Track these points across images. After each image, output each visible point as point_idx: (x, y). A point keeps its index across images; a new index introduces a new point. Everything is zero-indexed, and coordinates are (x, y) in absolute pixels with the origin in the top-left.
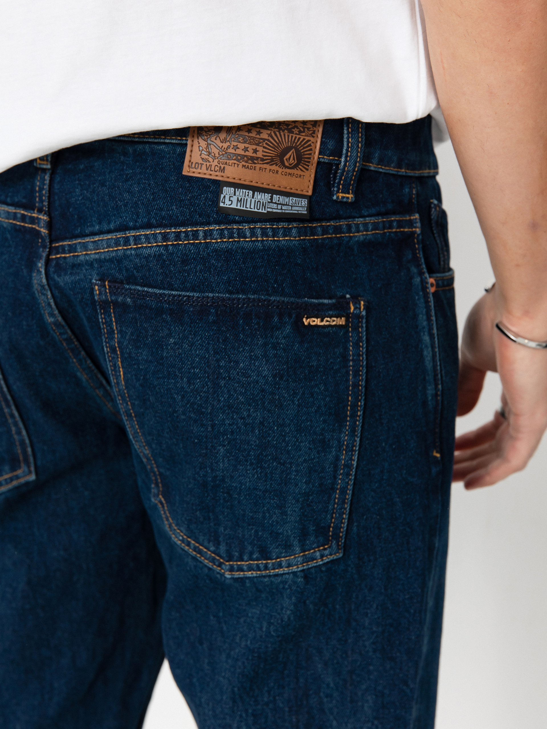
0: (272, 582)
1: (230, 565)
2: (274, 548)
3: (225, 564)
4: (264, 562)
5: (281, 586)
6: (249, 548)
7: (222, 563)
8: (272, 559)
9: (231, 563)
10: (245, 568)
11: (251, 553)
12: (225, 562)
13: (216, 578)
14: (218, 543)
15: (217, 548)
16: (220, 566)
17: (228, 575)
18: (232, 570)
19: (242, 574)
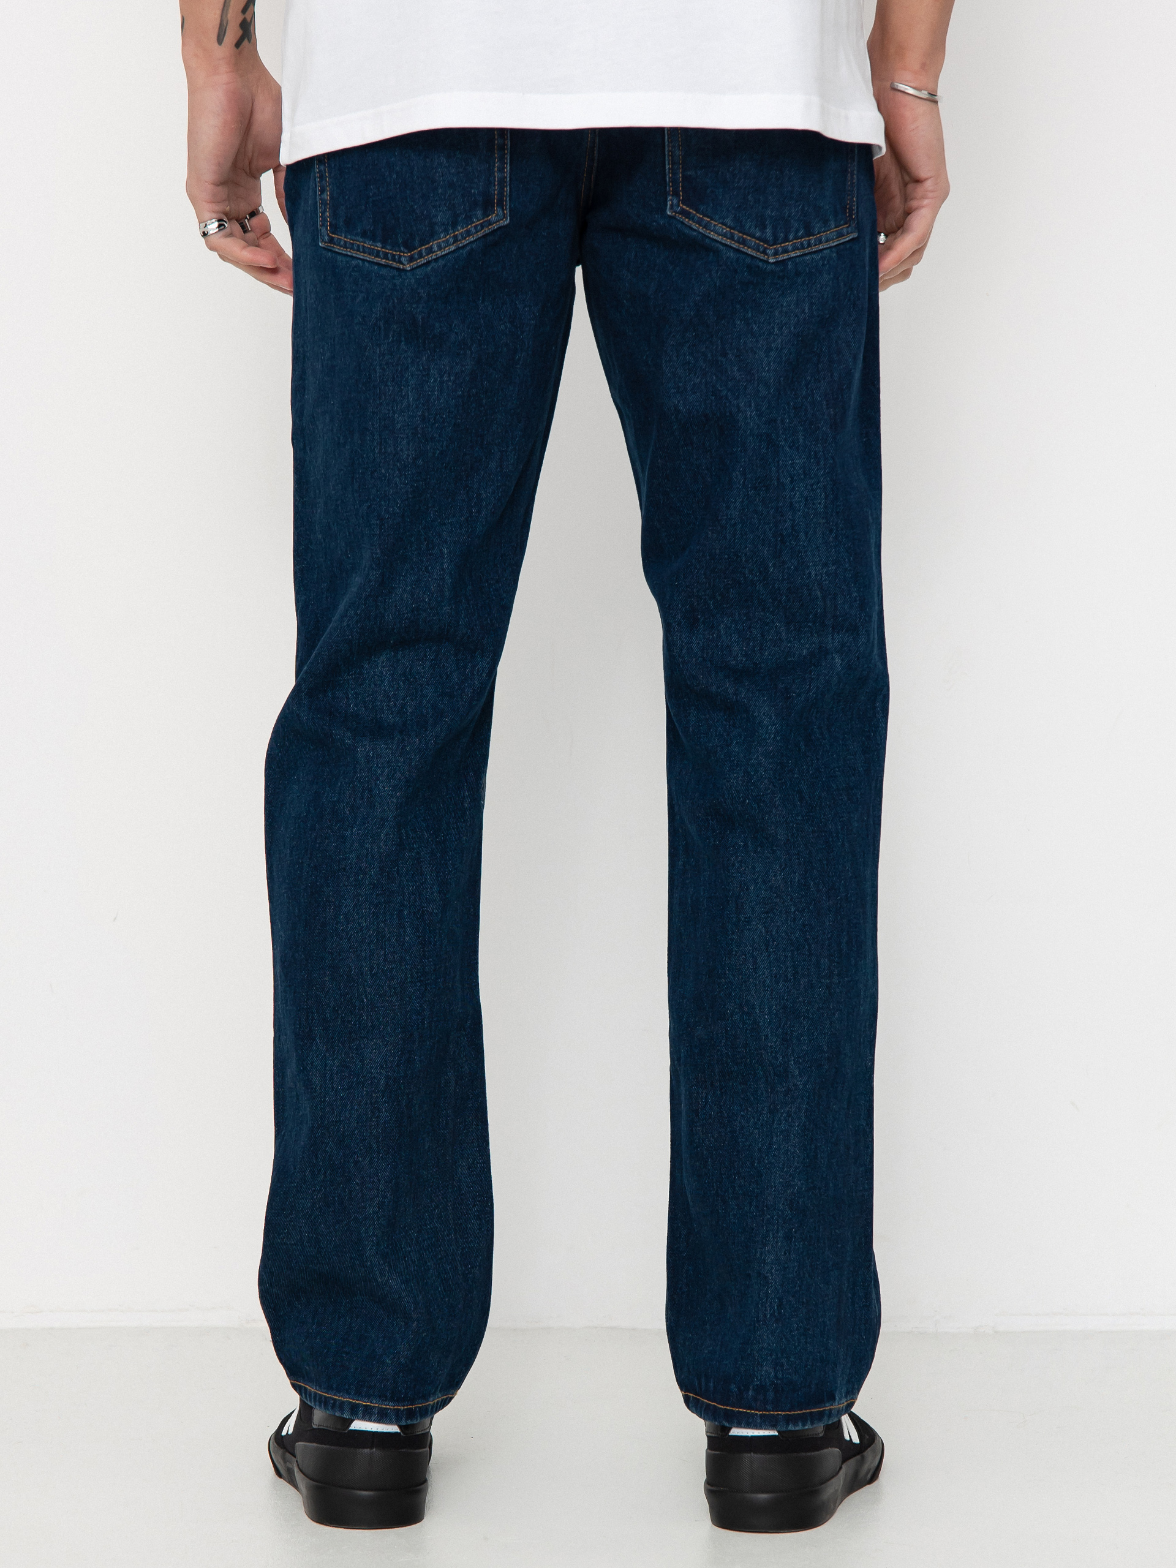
0: (813, 259)
1: (775, 248)
2: (816, 223)
3: (769, 249)
4: (807, 239)
5: (821, 263)
6: (796, 225)
7: (766, 248)
8: (813, 236)
9: (775, 246)
10: (790, 248)
11: (797, 231)
12: (769, 247)
13: (759, 267)
14: (763, 228)
15: (763, 233)
16: (764, 252)
17: (771, 260)
18: (776, 253)
19: (785, 256)
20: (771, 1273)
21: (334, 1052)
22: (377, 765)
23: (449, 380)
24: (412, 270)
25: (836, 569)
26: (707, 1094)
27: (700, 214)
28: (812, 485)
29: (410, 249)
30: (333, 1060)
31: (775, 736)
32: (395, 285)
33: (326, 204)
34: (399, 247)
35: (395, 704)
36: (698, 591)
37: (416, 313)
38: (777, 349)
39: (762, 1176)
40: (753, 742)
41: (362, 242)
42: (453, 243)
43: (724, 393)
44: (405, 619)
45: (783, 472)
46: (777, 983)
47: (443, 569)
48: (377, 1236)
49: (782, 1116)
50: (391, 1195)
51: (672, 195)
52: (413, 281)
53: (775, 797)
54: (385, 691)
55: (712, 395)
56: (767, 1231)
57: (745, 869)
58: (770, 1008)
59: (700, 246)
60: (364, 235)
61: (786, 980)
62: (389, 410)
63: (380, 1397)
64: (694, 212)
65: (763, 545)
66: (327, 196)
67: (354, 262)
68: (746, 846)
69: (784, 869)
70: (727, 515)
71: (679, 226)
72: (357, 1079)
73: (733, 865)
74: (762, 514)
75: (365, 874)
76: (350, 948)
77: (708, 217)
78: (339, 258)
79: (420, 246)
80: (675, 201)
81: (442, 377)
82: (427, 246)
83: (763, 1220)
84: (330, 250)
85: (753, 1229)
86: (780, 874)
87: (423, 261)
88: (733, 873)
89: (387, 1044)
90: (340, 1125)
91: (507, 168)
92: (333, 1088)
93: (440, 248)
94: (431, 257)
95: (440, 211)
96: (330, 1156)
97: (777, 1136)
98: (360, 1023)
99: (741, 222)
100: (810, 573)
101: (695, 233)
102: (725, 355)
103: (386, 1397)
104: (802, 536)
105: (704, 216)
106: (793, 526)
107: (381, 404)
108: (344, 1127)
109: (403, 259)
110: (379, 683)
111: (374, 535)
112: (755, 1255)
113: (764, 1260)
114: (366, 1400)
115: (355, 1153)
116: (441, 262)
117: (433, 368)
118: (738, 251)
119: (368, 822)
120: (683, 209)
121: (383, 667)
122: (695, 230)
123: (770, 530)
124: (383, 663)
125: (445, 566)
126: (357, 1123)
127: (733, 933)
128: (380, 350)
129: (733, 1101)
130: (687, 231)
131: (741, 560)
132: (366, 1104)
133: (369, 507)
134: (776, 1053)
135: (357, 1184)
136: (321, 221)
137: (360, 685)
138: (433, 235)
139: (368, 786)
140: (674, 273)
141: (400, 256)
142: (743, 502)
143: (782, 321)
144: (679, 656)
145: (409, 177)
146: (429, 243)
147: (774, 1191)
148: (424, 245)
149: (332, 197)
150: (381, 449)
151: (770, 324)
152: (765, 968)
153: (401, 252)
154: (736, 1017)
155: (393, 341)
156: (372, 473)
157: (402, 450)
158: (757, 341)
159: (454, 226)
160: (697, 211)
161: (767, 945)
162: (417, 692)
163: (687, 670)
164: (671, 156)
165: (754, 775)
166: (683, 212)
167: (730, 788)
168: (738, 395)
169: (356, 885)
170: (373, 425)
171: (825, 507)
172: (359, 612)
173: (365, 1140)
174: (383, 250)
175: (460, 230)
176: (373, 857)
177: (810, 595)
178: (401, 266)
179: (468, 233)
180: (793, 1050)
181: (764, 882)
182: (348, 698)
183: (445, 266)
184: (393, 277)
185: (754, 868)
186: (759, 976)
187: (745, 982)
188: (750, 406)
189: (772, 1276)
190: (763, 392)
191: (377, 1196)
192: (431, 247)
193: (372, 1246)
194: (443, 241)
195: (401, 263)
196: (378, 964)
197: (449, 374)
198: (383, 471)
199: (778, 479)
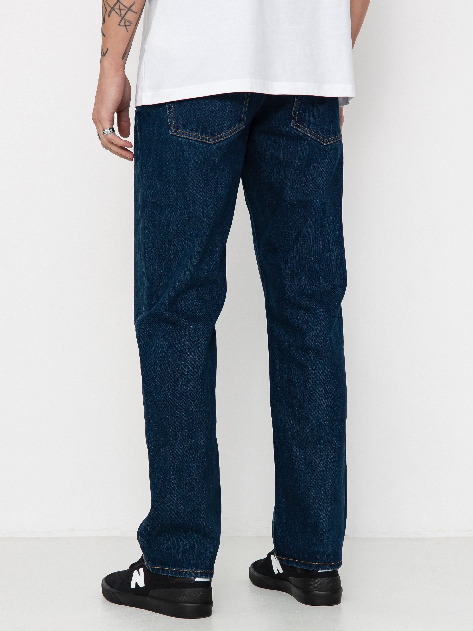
1: (326, 140)
5: (338, 146)
6: (332, 132)
7: (324, 140)
8: (336, 136)
10: (330, 140)
11: (333, 134)
13: (321, 147)
14: (323, 133)
15: (323, 135)
16: (323, 142)
17: (325, 145)
18: (326, 142)
19: (328, 143)
20: (330, 514)
21: (186, 441)
22: (199, 332)
23: (224, 186)
24: (214, 144)
25: (340, 257)
26: (300, 450)
27: (304, 127)
28: (334, 227)
29: (213, 136)
30: (186, 444)
31: (326, 319)
32: (207, 149)
33: (172, 118)
34: (209, 135)
35: (199, 308)
36: (295, 266)
37: (216, 160)
38: (326, 177)
39: (325, 479)
40: (318, 321)
41: (191, 133)
42: (230, 134)
43: (308, 193)
44: (205, 275)
45: (326, 222)
46: (328, 409)
47: (217, 257)
48: (205, 509)
49: (331, 457)
50: (208, 493)
51: (293, 120)
52: (215, 148)
53: (327, 342)
54: (195, 303)
55: (303, 194)
56: (328, 499)
57: (315, 368)
58: (326, 418)
59: (303, 138)
60: (192, 130)
61: (331, 408)
62: (205, 197)
63: (205, 569)
64: (301, 126)
65: (319, 248)
66: (172, 115)
67: (187, 141)
68: (314, 359)
69: (330, 368)
70: (308, 237)
71: (295, 131)
72: (195, 451)
73: (311, 367)
74: (319, 237)
75: (197, 373)
76: (192, 401)
77: (307, 128)
78: (180, 139)
79: (218, 135)
80: (294, 122)
81: (222, 184)
82: (220, 135)
83: (326, 495)
84: (175, 136)
85: (322, 498)
86: (329, 369)
87: (219, 141)
88: (311, 370)
89: (205, 437)
90: (189, 468)
91: (246, 107)
92: (187, 454)
93: (225, 136)
94: (222, 139)
95: (226, 122)
96: (185, 480)
97: (330, 464)
98: (195, 430)
99: (318, 130)
100: (333, 258)
101: (301, 134)
102: (307, 179)
103: (207, 568)
104: (331, 245)
105: (305, 127)
106: (328, 241)
107: (202, 194)
108: (191, 469)
109: (210, 140)
110: (193, 300)
111: (198, 243)
112: (324, 507)
113: (328, 509)
114: (201, 570)
115: (196, 478)
116: (225, 141)
117: (219, 181)
118: (316, 140)
119: (197, 354)
120: (297, 125)
121: (194, 294)
122: (302, 133)
123: (321, 243)
124: (194, 292)
125: (218, 255)
126: (196, 467)
127: (311, 392)
128: (201, 174)
129: (310, 452)
130: (298, 133)
131: (311, 254)
132: (199, 460)
133: (197, 233)
134: (329, 434)
135: (197, 490)
136: (170, 124)
137: (186, 301)
138: (223, 131)
139: (196, 340)
140: (290, 149)
141: (209, 139)
142: (314, 232)
143: (326, 167)
144: (288, 290)
145: (214, 109)
146: (221, 134)
147: (330, 484)
148: (219, 135)
149: (175, 115)
150: (202, 211)
151: (322, 168)
152: (324, 404)
153: (210, 137)
154: (313, 422)
155: (205, 171)
156: (199, 220)
157: (210, 212)
158: (318, 174)
159: (230, 127)
160: (303, 125)
161: (325, 395)
162: (205, 304)
163: (291, 295)
164: (296, 105)
165: (319, 334)
166: (297, 126)
167: (309, 338)
168: (313, 194)
169: (193, 378)
170: (199, 202)
171: (338, 234)
172: (191, 272)
173: (199, 473)
174: (201, 136)
175: (232, 129)
176: (200, 367)
177: (332, 266)
178: (209, 142)
179: (234, 131)
180: (334, 433)
181: (323, 373)
182: (182, 306)
183: (226, 143)
184: (206, 146)
185: (318, 367)
186: (322, 407)
187: (317, 409)
188: (317, 198)
189: (331, 515)
190: (322, 193)
191: (204, 494)
192: (222, 136)
193: (203, 513)
194: (226, 133)
195: (209, 141)
196: (202, 407)
197: (224, 183)
198: (203, 220)
199: (325, 224)
